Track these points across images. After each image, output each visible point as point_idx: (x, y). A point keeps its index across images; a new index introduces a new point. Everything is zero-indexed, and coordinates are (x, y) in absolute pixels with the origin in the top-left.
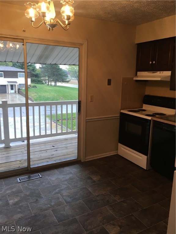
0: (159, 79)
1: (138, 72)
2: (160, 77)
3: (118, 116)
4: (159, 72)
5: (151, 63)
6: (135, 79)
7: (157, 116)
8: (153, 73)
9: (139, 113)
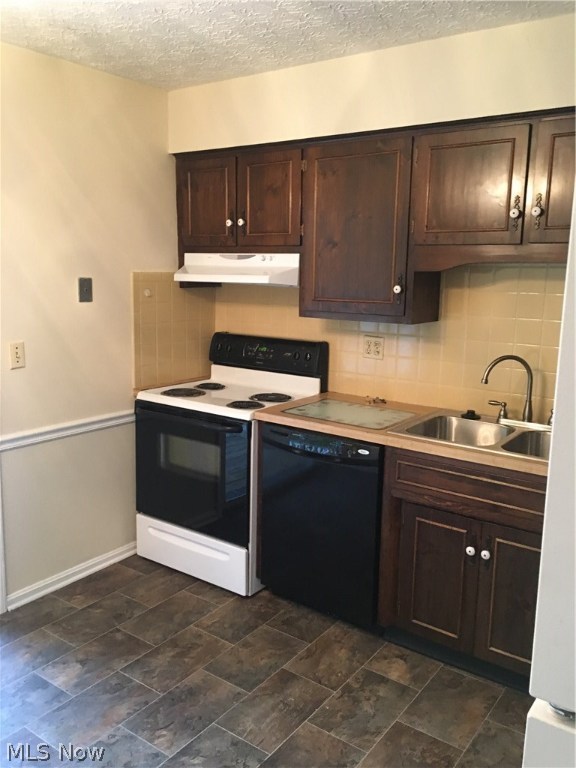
0: (264, 280)
1: (187, 255)
2: (265, 274)
3: (127, 416)
4: (258, 257)
5: (229, 223)
6: (180, 277)
7: (268, 405)
8: (240, 258)
9: (201, 397)
